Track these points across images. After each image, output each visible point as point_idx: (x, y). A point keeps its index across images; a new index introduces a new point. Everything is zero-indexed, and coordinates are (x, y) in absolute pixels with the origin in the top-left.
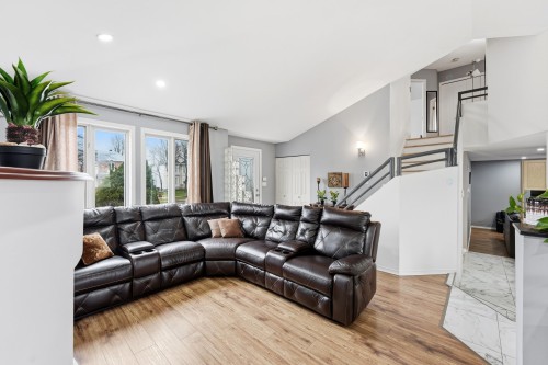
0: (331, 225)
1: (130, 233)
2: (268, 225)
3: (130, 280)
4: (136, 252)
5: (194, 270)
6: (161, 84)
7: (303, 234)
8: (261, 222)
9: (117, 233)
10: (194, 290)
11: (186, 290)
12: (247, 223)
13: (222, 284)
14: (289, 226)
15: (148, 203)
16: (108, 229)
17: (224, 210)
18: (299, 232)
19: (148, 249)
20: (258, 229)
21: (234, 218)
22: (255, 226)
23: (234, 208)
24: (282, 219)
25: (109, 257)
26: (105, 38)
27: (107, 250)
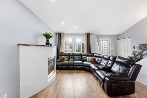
0: (118, 63)
1: (71, 58)
2: (101, 60)
3: (68, 66)
4: (70, 61)
5: (81, 67)
6: (76, 27)
7: (109, 64)
8: (100, 59)
9: (69, 57)
10: (79, 72)
11: (78, 71)
12: (97, 59)
13: (86, 73)
14: (106, 61)
15: (77, 52)
16: (68, 56)
17: (92, 55)
18: (108, 63)
19: (72, 61)
20: (99, 61)
21: (94, 57)
22: (98, 60)
23: (95, 55)
24: (105, 59)
25: (67, 61)
26: (63, 23)
27: (66, 59)
